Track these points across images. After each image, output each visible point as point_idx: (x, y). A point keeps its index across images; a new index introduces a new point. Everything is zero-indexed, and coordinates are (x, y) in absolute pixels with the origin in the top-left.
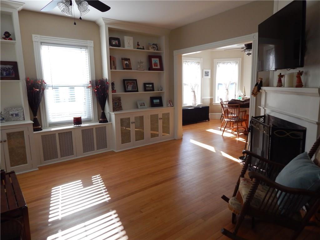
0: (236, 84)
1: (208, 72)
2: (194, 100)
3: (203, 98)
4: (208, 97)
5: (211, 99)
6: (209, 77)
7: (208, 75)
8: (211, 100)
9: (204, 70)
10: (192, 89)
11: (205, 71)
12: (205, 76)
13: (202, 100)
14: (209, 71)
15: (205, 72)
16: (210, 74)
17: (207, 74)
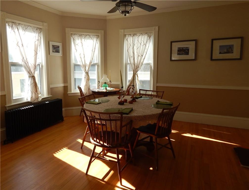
0: (98, 66)
1: (58, 47)
2: (34, 91)
3: (52, 86)
4: (61, 85)
5: (64, 87)
6: (60, 54)
7: (58, 51)
8: (66, 88)
9: (50, 42)
10: (29, 72)
11: (52, 43)
12: (53, 52)
13: (51, 90)
14: (60, 44)
15: (53, 46)
16: (61, 49)
17: (56, 49)
